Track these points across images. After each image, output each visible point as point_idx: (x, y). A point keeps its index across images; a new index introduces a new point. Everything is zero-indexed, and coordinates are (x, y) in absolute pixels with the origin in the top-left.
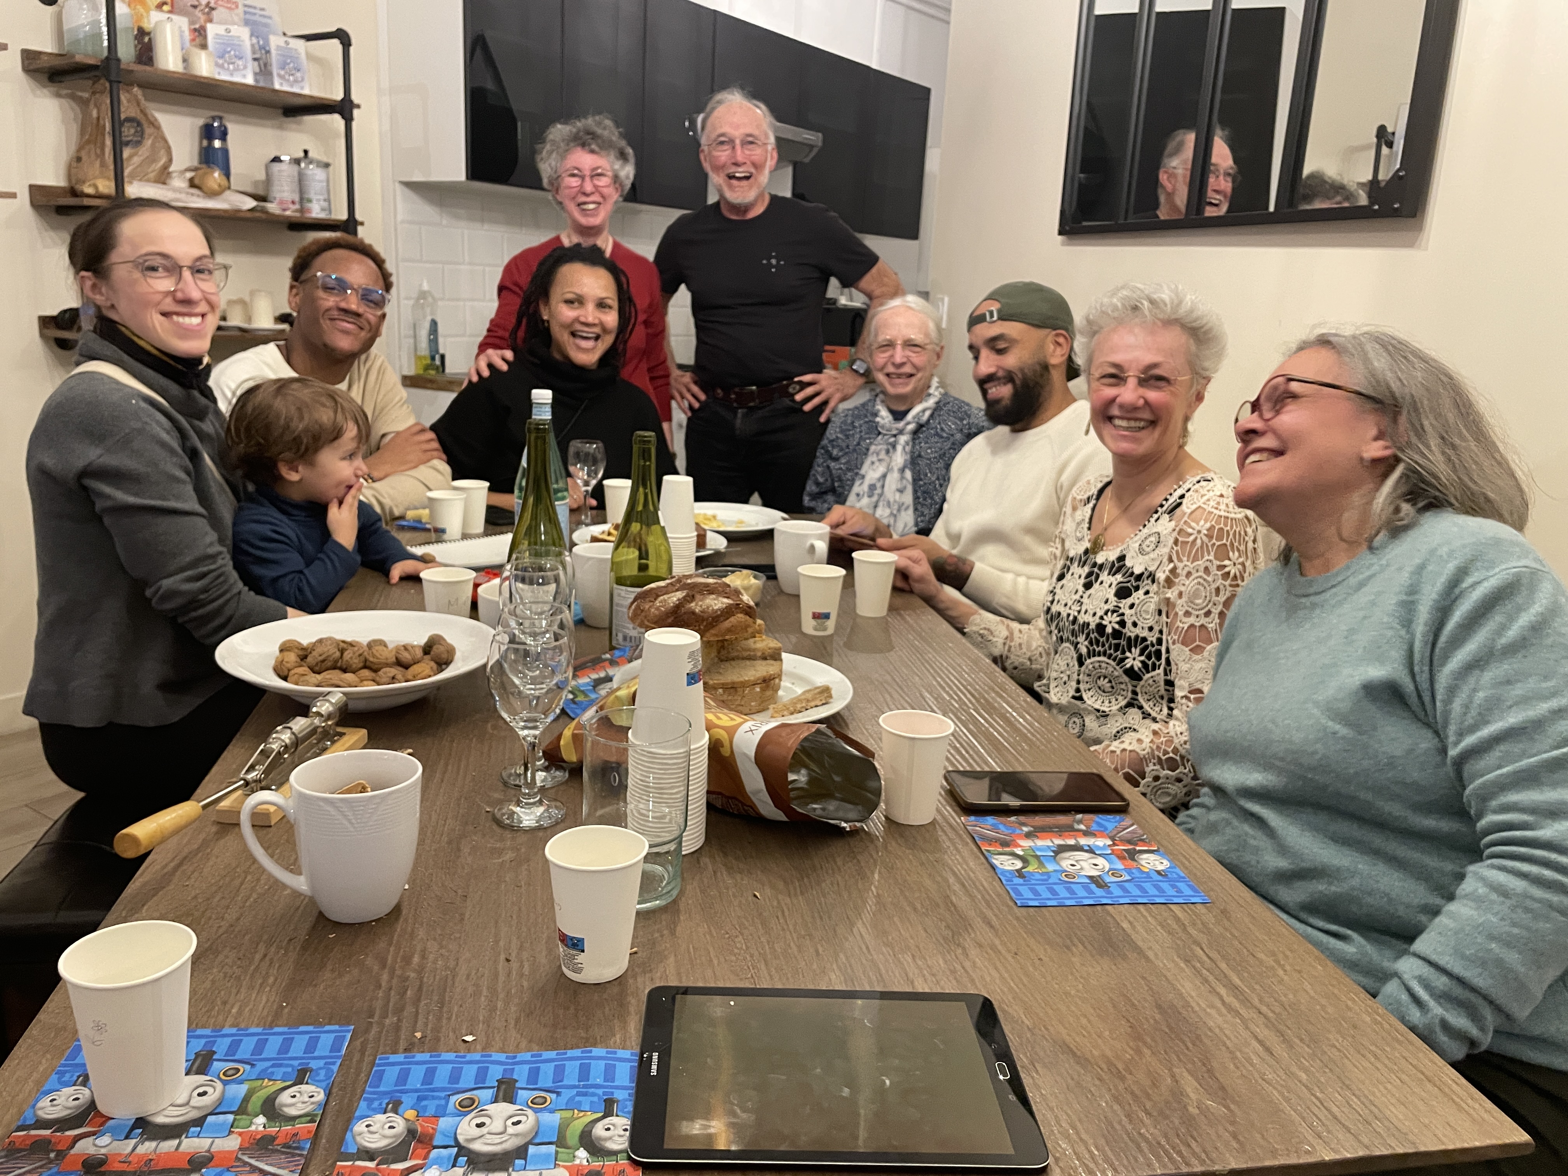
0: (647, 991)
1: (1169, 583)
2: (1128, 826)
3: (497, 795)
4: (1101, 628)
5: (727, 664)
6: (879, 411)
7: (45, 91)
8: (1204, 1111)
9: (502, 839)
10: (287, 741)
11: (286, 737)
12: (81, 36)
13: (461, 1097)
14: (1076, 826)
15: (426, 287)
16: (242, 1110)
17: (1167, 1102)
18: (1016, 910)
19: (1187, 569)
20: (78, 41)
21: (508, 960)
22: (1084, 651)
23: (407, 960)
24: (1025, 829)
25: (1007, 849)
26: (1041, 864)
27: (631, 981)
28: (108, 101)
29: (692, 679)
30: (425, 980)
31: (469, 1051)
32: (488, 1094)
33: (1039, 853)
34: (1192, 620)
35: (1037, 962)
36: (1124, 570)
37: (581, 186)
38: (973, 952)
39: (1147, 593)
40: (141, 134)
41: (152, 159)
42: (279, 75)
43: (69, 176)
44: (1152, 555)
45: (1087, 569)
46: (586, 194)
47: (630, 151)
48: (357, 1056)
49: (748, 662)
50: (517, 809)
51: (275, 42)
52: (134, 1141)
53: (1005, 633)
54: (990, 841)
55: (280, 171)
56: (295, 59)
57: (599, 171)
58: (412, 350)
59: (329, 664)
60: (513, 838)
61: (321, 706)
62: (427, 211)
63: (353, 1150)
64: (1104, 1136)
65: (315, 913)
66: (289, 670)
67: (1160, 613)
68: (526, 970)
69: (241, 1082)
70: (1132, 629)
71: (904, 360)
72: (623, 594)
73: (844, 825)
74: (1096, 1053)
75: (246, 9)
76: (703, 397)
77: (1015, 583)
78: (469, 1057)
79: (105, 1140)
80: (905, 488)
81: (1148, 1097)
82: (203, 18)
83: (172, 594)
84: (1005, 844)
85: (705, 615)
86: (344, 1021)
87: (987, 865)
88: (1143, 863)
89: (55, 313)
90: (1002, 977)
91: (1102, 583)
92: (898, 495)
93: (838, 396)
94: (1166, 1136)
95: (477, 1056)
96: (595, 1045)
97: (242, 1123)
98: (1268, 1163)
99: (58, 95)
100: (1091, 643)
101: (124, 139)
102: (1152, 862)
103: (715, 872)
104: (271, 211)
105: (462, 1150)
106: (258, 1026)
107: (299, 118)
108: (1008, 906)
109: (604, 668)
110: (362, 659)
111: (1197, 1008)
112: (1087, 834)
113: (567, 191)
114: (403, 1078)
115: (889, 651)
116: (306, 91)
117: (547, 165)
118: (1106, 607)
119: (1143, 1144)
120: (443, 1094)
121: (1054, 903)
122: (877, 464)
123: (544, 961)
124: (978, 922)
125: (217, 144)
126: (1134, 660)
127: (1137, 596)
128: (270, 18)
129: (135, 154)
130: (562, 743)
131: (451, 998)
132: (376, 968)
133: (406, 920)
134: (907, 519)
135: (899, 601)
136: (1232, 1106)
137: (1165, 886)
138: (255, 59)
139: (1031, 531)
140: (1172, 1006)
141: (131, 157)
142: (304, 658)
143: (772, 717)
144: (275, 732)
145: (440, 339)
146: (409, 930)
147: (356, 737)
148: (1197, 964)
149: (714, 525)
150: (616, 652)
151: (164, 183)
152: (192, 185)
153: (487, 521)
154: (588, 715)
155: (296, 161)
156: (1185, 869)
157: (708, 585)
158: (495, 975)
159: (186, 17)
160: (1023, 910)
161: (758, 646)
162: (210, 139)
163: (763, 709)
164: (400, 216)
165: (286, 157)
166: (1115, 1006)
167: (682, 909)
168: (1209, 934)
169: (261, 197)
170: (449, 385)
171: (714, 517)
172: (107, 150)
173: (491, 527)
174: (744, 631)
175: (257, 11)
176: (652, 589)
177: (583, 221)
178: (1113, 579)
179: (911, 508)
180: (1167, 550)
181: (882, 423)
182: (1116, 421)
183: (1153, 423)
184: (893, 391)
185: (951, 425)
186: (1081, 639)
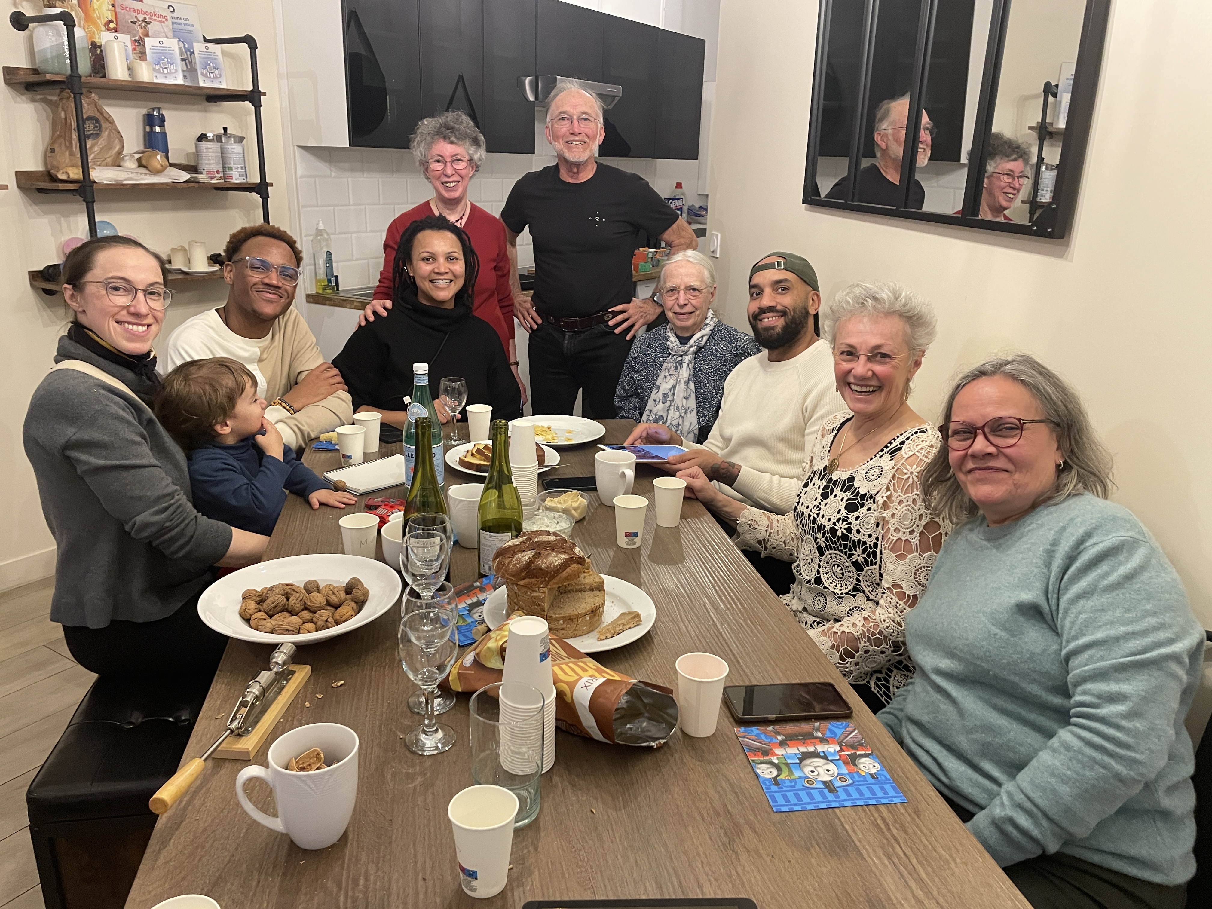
0: (522, 906)
1: (885, 506)
2: (851, 731)
3: (407, 722)
4: (833, 531)
6: (669, 337)
7: (23, 98)
9: (413, 766)
10: (257, 693)
11: (256, 689)
12: (49, 56)
14: (815, 734)
15: (321, 226)
18: (773, 815)
19: (900, 498)
20: (46, 60)
21: (424, 879)
23: (356, 882)
24: (780, 738)
25: (766, 758)
26: (790, 772)
27: (510, 895)
28: (73, 105)
29: (543, 657)
30: (370, 899)
33: (789, 761)
34: (900, 535)
35: (787, 862)
36: (852, 489)
37: (444, 170)
38: (743, 857)
39: (869, 509)
40: (99, 128)
41: (109, 147)
42: (202, 74)
43: (46, 163)
44: (875, 483)
45: (824, 483)
46: (446, 176)
49: (580, 595)
50: (422, 737)
51: (199, 47)
53: (767, 523)
54: (755, 751)
55: (207, 149)
56: (214, 60)
57: (458, 157)
58: (313, 274)
59: (279, 609)
60: (421, 765)
61: (279, 656)
62: (322, 167)
66: (251, 615)
67: (878, 525)
68: (438, 888)
70: (856, 534)
71: (686, 302)
72: (488, 537)
73: (653, 744)
75: (174, 20)
76: (539, 321)
77: (771, 481)
80: (690, 395)
82: (140, 31)
83: (145, 526)
84: (766, 753)
85: (549, 570)
87: (752, 774)
88: (861, 766)
89: (41, 268)
91: (836, 496)
92: (684, 401)
93: (640, 321)
99: (33, 100)
100: (827, 540)
101: (87, 133)
102: (868, 765)
103: (563, 791)
104: (201, 180)
107: (218, 103)
108: (767, 812)
109: (476, 595)
110: (302, 602)
112: (823, 740)
113: (434, 173)
115: (681, 562)
116: (224, 86)
117: (418, 152)
118: (839, 516)
121: (799, 808)
122: (668, 378)
123: (450, 878)
124: (746, 830)
125: (157, 129)
126: (858, 555)
127: (862, 511)
128: (193, 25)
129: (96, 144)
130: (450, 678)
132: (335, 890)
133: (352, 845)
134: (692, 421)
137: (876, 788)
138: (183, 60)
139: (783, 439)
140: (878, 899)
141: (93, 146)
142: (260, 603)
143: (600, 640)
144: (249, 687)
145: (334, 265)
146: (355, 854)
147: (303, 674)
148: (896, 861)
149: (550, 437)
150: (484, 579)
151: (120, 166)
152: (141, 165)
153: (381, 440)
154: (469, 659)
155: (219, 138)
156: (890, 771)
157: (549, 542)
158: (417, 893)
159: (128, 33)
160: (778, 816)
161: (587, 581)
162: (152, 125)
163: (592, 631)
164: (299, 173)
165: (210, 135)
166: (840, 902)
167: (541, 825)
168: (906, 832)
169: (193, 169)
170: (343, 303)
171: (549, 428)
172: (74, 143)
173: (384, 445)
174: (577, 575)
175: (183, 21)
176: (510, 547)
177: (446, 195)
178: (844, 495)
179: (695, 411)
180: (886, 481)
181: (671, 346)
182: (853, 387)
183: (880, 388)
184: (679, 323)
185: (723, 347)
186: (819, 535)
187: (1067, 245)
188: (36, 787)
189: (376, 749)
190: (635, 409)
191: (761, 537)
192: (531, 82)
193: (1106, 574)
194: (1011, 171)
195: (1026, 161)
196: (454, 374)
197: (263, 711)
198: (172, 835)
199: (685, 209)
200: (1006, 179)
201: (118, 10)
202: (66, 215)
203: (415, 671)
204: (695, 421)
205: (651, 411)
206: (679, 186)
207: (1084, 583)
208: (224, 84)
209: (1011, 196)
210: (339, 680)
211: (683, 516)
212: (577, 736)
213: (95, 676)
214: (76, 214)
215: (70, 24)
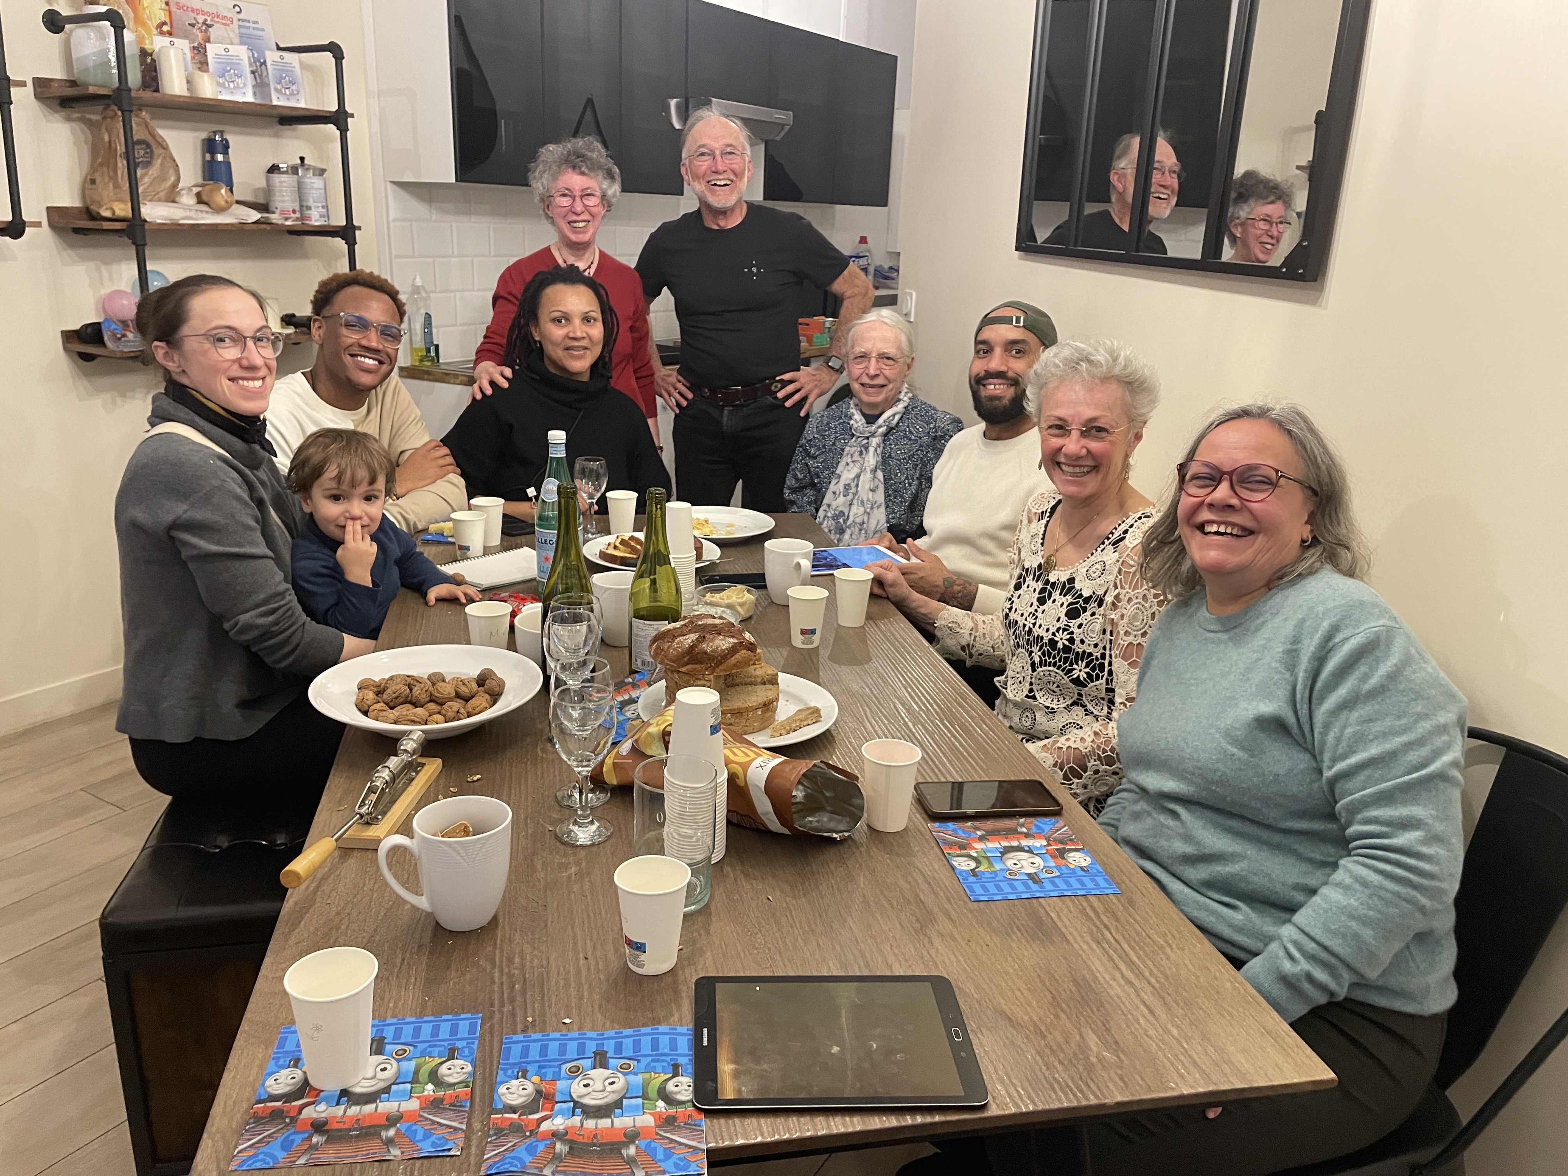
0: (694, 981)
1: (1113, 606)
2: (1060, 827)
3: (555, 815)
4: (1053, 643)
5: (733, 690)
6: (853, 414)
7: (56, 115)
8: (1101, 1059)
9: (565, 855)
10: (387, 779)
11: (385, 774)
12: (91, 64)
13: (569, 1065)
14: (1019, 830)
15: (418, 282)
16: (415, 1081)
17: (1075, 1054)
18: (970, 905)
19: (1128, 596)
20: (87, 70)
21: (586, 958)
22: (1037, 660)
23: (510, 960)
24: (979, 833)
25: (964, 852)
26: (991, 864)
27: (680, 972)
28: (120, 124)
29: (714, 730)
30: (527, 976)
31: (569, 1030)
32: (588, 1063)
33: (989, 855)
34: (1131, 639)
35: (985, 947)
36: (1073, 592)
37: (572, 206)
38: (937, 941)
39: (1093, 614)
40: (150, 155)
41: (162, 178)
42: (276, 89)
43: (84, 197)
44: (1099, 582)
45: (1040, 585)
46: (576, 213)
47: (616, 170)
48: (488, 1038)
49: (750, 688)
50: (576, 828)
51: (272, 56)
52: (343, 1107)
53: (970, 624)
54: (951, 845)
55: (281, 182)
56: (290, 73)
57: (589, 191)
59: (402, 700)
60: (575, 854)
61: (408, 743)
62: (419, 208)
63: (500, 1106)
64: (1028, 1080)
65: (433, 924)
66: (368, 706)
67: (1104, 631)
68: (601, 967)
69: (410, 1060)
70: (1080, 645)
71: (878, 372)
72: (641, 626)
73: (835, 835)
74: (1026, 1018)
75: (241, 23)
76: (690, 396)
78: (570, 1035)
79: (322, 1107)
80: (877, 487)
81: (1062, 1050)
82: (200, 36)
83: (249, 627)
84: (963, 847)
85: (715, 655)
86: (474, 1010)
87: (948, 866)
88: (1070, 860)
89: (77, 326)
90: (958, 961)
91: (1054, 601)
92: (871, 493)
93: (816, 392)
94: (1072, 1079)
95: (575, 1035)
96: (659, 1023)
97: (417, 1090)
98: (1144, 1097)
99: (69, 119)
100: (1043, 654)
101: (137, 160)
102: (1078, 859)
103: (736, 880)
104: (274, 221)
105: (577, 1104)
106: (411, 1016)
107: (293, 126)
108: (964, 901)
109: (627, 691)
110: (428, 693)
111: (1102, 980)
112: (1027, 836)
113: (559, 210)
114: (525, 1052)
115: (867, 663)
116: (302, 105)
117: (539, 184)
118: (1058, 625)
119: (1056, 1086)
120: (556, 1064)
121: (999, 897)
122: (851, 465)
123: (613, 958)
124: (941, 917)
125: (220, 157)
126: (1080, 671)
127: (1085, 617)
128: (263, 30)
129: (146, 174)
130: (604, 768)
131: (549, 990)
132: (489, 968)
133: (503, 927)
134: (879, 519)
135: (875, 608)
136: (1122, 1056)
137: (1086, 880)
138: (253, 73)
140: (1085, 979)
141: (143, 176)
142: (379, 693)
143: (772, 736)
144: (378, 771)
145: (434, 331)
146: (507, 936)
147: (434, 767)
148: (1106, 946)
149: (707, 531)
150: (636, 675)
151: (174, 202)
152: (200, 201)
153: (503, 533)
154: (625, 747)
155: (294, 170)
156: (1103, 864)
157: (715, 626)
158: (579, 971)
159: (185, 37)
160: (976, 905)
161: (758, 673)
162: (213, 153)
163: (764, 728)
164: (392, 215)
165: (283, 166)
166: (1042, 981)
167: (713, 912)
168: (1117, 920)
169: (264, 208)
170: (446, 377)
171: (706, 521)
172: (119, 172)
173: (506, 538)
174: (747, 663)
175: (251, 25)
176: (670, 630)
177: (573, 237)
178: (1064, 599)
179: (883, 506)
180: (1112, 578)
181: (856, 425)
182: (1064, 467)
183: (1096, 468)
184: (865, 398)
185: (919, 428)
186: (1035, 649)
187: (1321, 290)
188: (111, 912)
189: (523, 842)
190: (810, 503)
191: (964, 643)
192: (678, 106)
193: (1366, 677)
194: (1268, 216)
195: (1288, 204)
196: (592, 453)
197: (393, 802)
198: (302, 918)
199: (871, 270)
200: (1262, 225)
201: (173, 9)
202: (108, 263)
203: (569, 754)
204: (883, 519)
205: (829, 506)
206: (863, 240)
207: (1342, 691)
208: (303, 103)
209: (1269, 247)
210: (476, 774)
211: (869, 617)
212: (752, 829)
213: (169, 798)
214: (119, 260)
215: (119, 26)
